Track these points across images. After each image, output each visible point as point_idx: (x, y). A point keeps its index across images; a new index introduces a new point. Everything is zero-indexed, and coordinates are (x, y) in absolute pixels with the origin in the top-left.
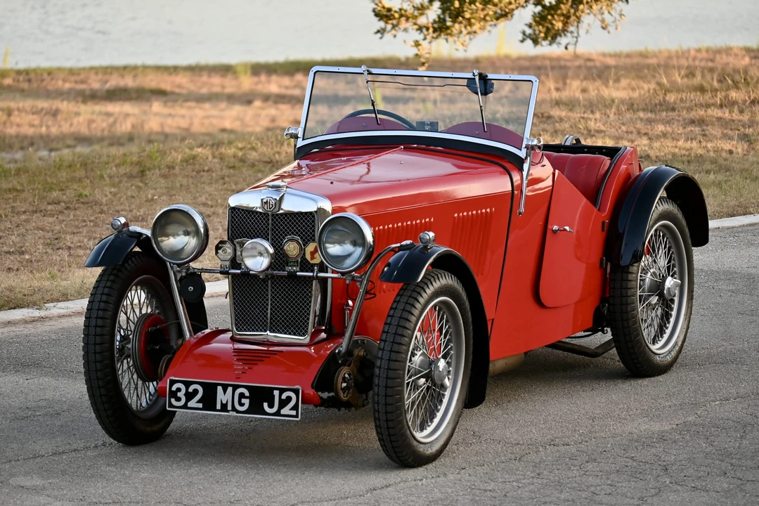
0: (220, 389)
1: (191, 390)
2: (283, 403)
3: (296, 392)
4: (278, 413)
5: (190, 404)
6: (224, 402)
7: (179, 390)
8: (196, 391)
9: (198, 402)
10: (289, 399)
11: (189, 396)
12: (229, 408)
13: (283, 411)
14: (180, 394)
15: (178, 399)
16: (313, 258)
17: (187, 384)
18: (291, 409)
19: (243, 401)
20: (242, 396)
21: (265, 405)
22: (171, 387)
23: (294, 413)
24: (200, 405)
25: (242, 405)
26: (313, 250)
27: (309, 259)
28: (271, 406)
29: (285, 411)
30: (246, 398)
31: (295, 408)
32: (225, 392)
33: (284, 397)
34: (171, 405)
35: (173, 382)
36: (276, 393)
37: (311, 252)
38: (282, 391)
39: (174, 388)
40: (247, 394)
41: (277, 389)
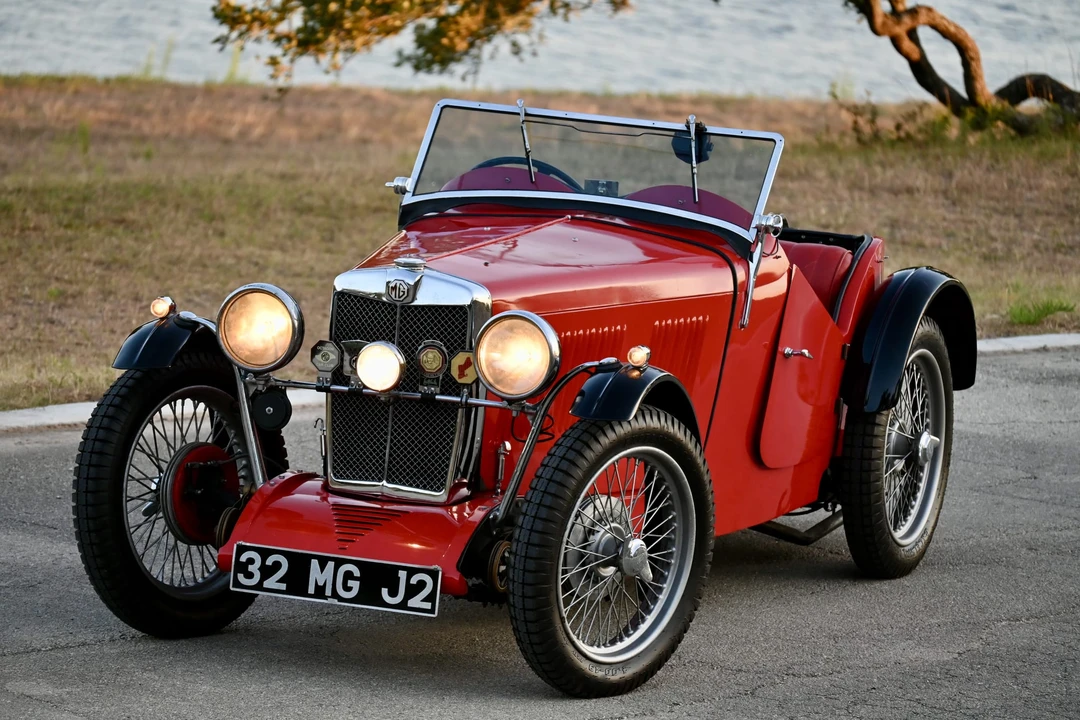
0: (315, 563)
1: (269, 562)
2: (412, 591)
3: (433, 574)
4: (403, 605)
5: (266, 584)
6: (321, 584)
7: (251, 561)
8: (277, 565)
9: (280, 581)
10: (422, 585)
11: (267, 572)
12: (328, 592)
13: (412, 603)
14: (251, 568)
15: (250, 575)
16: (462, 374)
17: (265, 554)
18: (425, 600)
19: (351, 583)
20: (348, 575)
21: (385, 592)
22: (238, 556)
23: (428, 606)
24: (283, 586)
25: (348, 589)
26: (462, 363)
27: (456, 377)
28: (393, 593)
29: (415, 602)
30: (356, 579)
31: (430, 598)
32: (322, 569)
33: (414, 580)
34: (237, 584)
35: (242, 550)
36: (402, 575)
37: (460, 367)
38: (411, 572)
39: (243, 558)
40: (357, 573)
41: (404, 568)
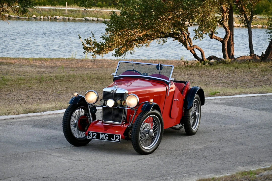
0: (101, 134)
1: (94, 134)
2: (116, 138)
5: (93, 138)
6: (102, 137)
7: (91, 134)
8: (95, 135)
10: (118, 137)
11: (93, 136)
12: (103, 139)
13: (116, 140)
14: (91, 135)
17: (93, 133)
18: (118, 140)
19: (106, 137)
20: (106, 136)
21: (112, 139)
22: (89, 133)
23: (119, 141)
24: (96, 138)
25: (106, 138)
28: (113, 139)
29: (117, 140)
30: (107, 137)
31: (119, 139)
32: (102, 135)
34: (89, 137)
35: (89, 132)
36: (114, 136)
37: (123, 103)
38: (116, 135)
39: (89, 134)
40: (107, 136)
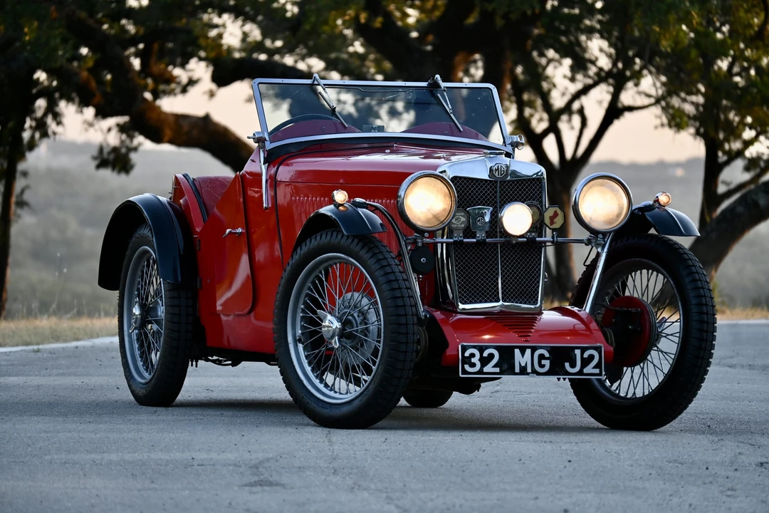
0: (517, 352)
1: (485, 354)
2: (586, 362)
3: (598, 349)
4: (580, 373)
5: (485, 370)
6: (523, 365)
7: (473, 355)
8: (491, 356)
9: (494, 366)
10: (591, 357)
11: (485, 361)
12: (529, 370)
13: (586, 370)
14: (473, 360)
15: (473, 365)
16: (552, 223)
17: (481, 350)
18: (595, 367)
19: (543, 362)
20: (541, 357)
21: (567, 365)
22: (463, 353)
23: (597, 371)
24: (497, 370)
25: (542, 366)
26: (552, 214)
27: (549, 224)
28: (573, 366)
29: (588, 369)
30: (547, 359)
31: (598, 366)
32: (523, 353)
33: (586, 355)
34: (465, 372)
35: (464, 349)
36: (578, 352)
37: (550, 217)
38: (583, 350)
39: (467, 354)
40: (547, 355)
41: (578, 348)
